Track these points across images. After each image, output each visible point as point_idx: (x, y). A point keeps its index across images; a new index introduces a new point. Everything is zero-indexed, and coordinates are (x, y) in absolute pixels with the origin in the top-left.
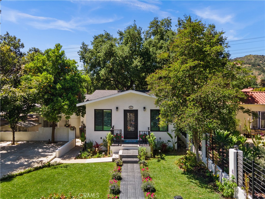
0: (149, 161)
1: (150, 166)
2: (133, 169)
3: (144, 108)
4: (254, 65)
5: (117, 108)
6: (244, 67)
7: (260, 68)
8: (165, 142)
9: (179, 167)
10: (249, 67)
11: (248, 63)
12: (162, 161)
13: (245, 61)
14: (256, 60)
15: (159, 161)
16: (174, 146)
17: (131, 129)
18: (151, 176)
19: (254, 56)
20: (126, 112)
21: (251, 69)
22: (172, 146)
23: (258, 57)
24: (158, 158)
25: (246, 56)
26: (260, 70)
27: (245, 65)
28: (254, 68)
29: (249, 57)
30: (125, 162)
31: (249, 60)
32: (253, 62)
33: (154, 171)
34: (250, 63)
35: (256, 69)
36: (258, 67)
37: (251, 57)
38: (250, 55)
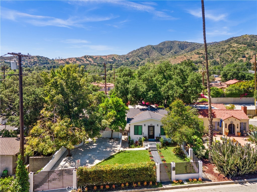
0: (161, 149)
1: (162, 152)
2: (156, 153)
3: (158, 125)
4: (249, 45)
5: (145, 125)
6: (240, 47)
7: (255, 48)
8: (167, 140)
9: (173, 152)
10: (244, 47)
11: (243, 42)
12: (166, 149)
13: (241, 40)
14: (252, 39)
15: (165, 149)
16: (171, 142)
17: (151, 134)
18: (163, 156)
19: (250, 36)
20: (149, 127)
21: (246, 49)
22: (170, 142)
23: (254, 37)
24: (165, 148)
25: (242, 36)
26: (255, 50)
27: (241, 45)
28: (249, 48)
29: (245, 37)
30: (151, 150)
31: (245, 39)
32: (249, 42)
33: (164, 154)
34: (246, 43)
35: (251, 49)
36: (253, 47)
37: (247, 37)
38: (246, 35)
